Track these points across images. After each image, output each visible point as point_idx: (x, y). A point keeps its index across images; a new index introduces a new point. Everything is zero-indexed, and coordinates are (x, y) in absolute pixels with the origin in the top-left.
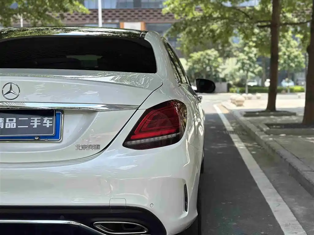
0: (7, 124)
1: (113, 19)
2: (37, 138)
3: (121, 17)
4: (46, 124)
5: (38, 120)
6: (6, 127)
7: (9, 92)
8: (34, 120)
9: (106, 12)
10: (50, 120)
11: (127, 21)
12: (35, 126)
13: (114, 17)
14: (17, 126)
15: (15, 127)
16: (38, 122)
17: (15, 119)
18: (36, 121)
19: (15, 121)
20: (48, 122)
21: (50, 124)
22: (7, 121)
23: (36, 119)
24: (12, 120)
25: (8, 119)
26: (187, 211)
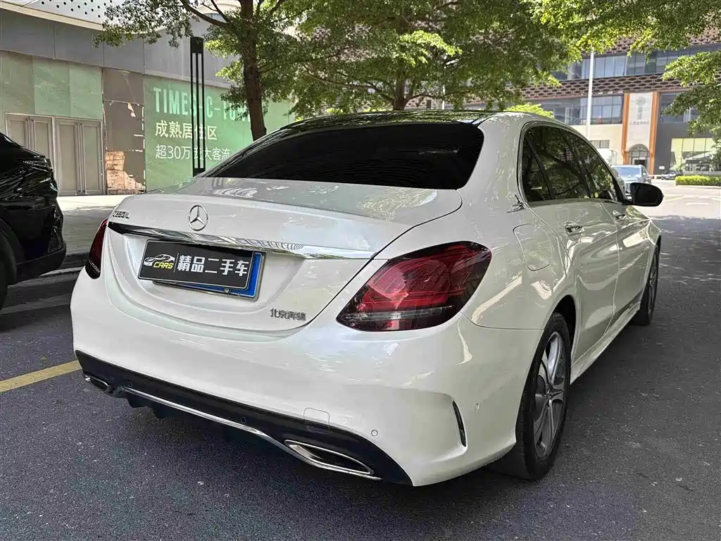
0: (193, 266)
1: (616, 90)
2: (227, 291)
3: (627, 86)
4: (239, 270)
5: (231, 263)
6: (192, 270)
7: (196, 220)
8: (225, 262)
9: (597, 82)
10: (246, 266)
11: (633, 92)
12: (226, 273)
13: (617, 86)
14: (204, 270)
15: (201, 271)
16: (230, 267)
17: (203, 259)
18: (228, 265)
19: (203, 262)
20: (243, 268)
21: (244, 270)
22: (195, 262)
23: (228, 261)
24: (200, 260)
25: (196, 258)
26: (465, 446)
